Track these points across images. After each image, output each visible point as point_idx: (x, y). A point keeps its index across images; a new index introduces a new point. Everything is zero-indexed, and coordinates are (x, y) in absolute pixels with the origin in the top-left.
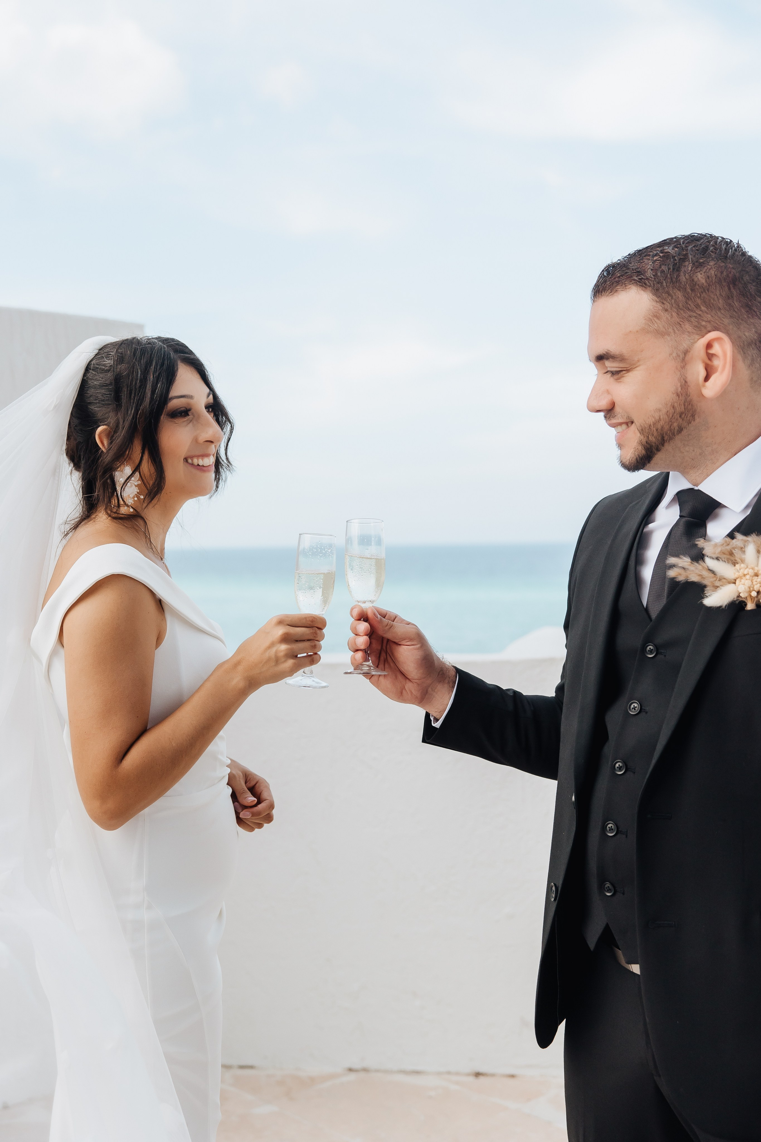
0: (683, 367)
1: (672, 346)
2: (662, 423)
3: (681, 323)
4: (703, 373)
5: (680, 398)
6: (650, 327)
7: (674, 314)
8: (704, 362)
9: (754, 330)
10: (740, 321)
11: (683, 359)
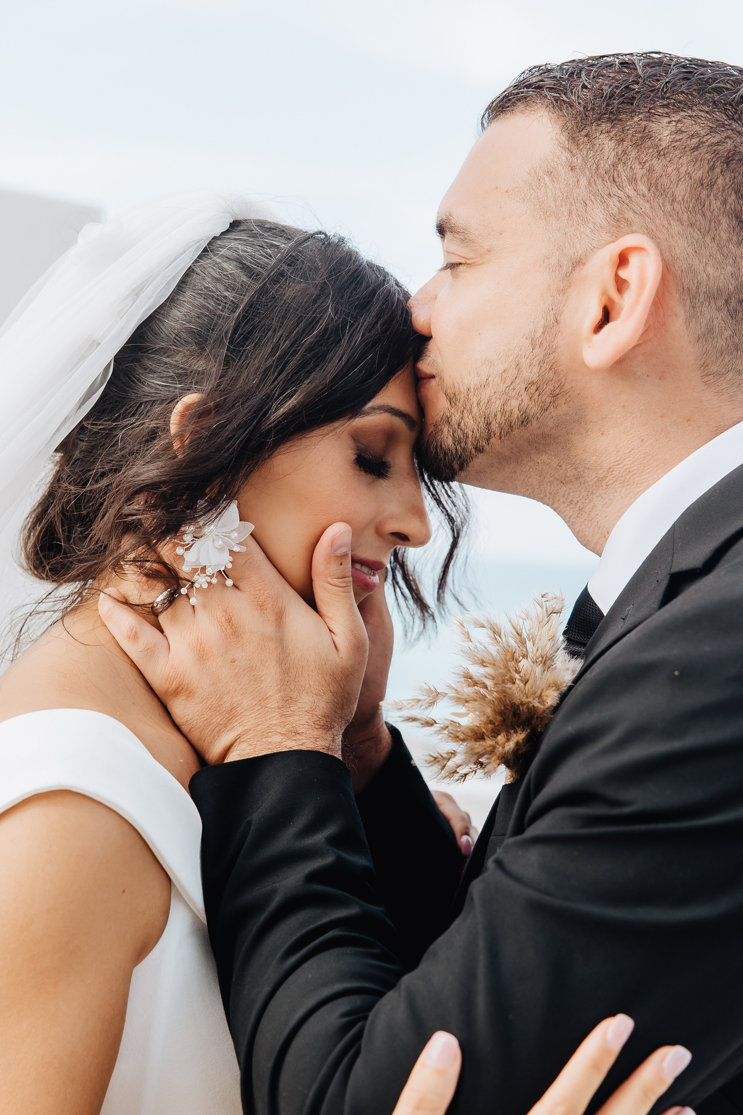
0: (563, 291)
1: (555, 241)
2: (489, 391)
3: (588, 203)
4: (595, 314)
5: (536, 350)
6: (532, 192)
7: (584, 182)
8: (604, 293)
9: (730, 269)
10: (708, 239)
11: (568, 275)
